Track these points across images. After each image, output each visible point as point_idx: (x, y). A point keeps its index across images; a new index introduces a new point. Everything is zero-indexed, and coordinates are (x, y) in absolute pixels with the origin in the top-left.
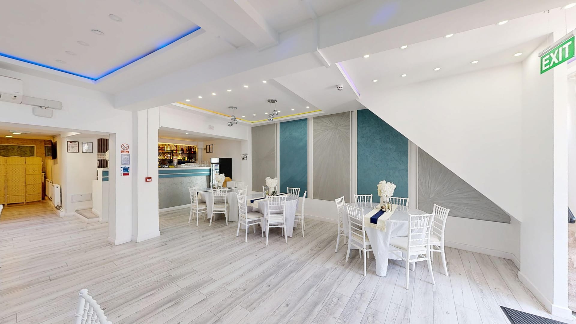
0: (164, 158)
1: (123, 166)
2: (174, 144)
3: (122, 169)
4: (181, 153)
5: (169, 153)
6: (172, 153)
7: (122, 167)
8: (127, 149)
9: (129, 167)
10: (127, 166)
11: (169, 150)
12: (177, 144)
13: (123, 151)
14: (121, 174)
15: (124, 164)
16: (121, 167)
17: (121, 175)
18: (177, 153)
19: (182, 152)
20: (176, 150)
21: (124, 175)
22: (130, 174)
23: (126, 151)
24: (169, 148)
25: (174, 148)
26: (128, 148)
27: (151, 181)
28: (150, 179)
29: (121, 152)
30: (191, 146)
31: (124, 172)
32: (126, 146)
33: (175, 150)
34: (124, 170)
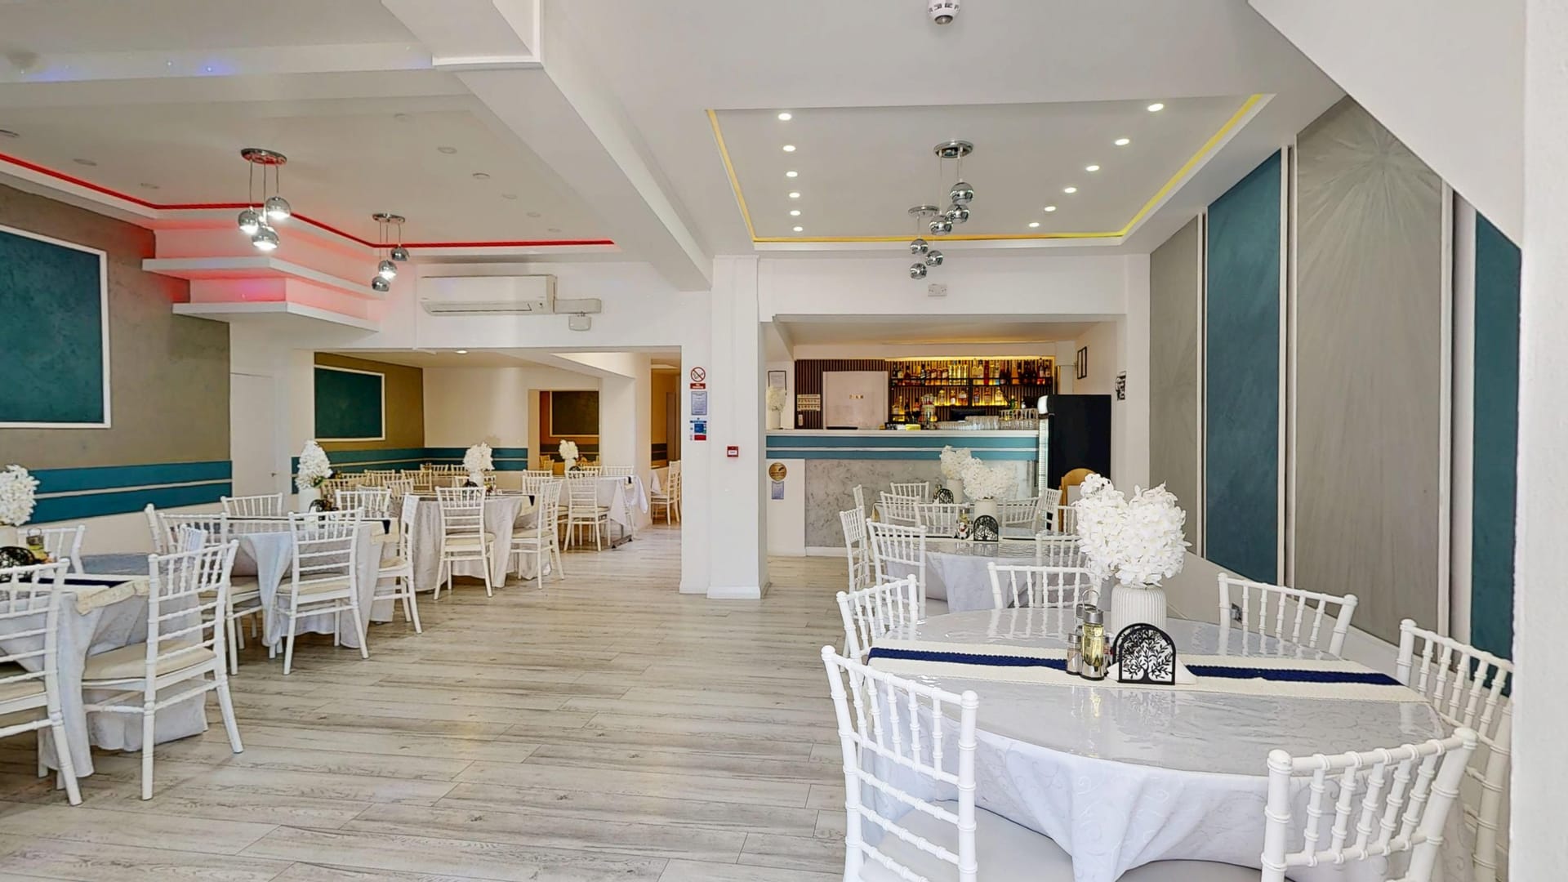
0: (948, 404)
1: (695, 418)
2: (979, 358)
3: (693, 425)
4: (1000, 385)
5: (962, 388)
6: (970, 388)
7: (693, 420)
8: (702, 379)
9: (705, 422)
10: (702, 418)
11: (962, 379)
12: (987, 358)
13: (694, 385)
14: (691, 436)
15: (697, 413)
16: (691, 422)
17: (691, 439)
18: (988, 386)
19: (1002, 382)
20: (986, 378)
21: (697, 438)
22: (707, 438)
23: (701, 385)
24: (962, 373)
25: (979, 371)
26: (703, 376)
27: (737, 456)
28: (736, 451)
29: (691, 388)
30: (1036, 358)
31: (696, 431)
32: (699, 371)
33: (982, 376)
34: (698, 429)
